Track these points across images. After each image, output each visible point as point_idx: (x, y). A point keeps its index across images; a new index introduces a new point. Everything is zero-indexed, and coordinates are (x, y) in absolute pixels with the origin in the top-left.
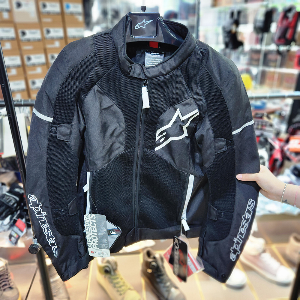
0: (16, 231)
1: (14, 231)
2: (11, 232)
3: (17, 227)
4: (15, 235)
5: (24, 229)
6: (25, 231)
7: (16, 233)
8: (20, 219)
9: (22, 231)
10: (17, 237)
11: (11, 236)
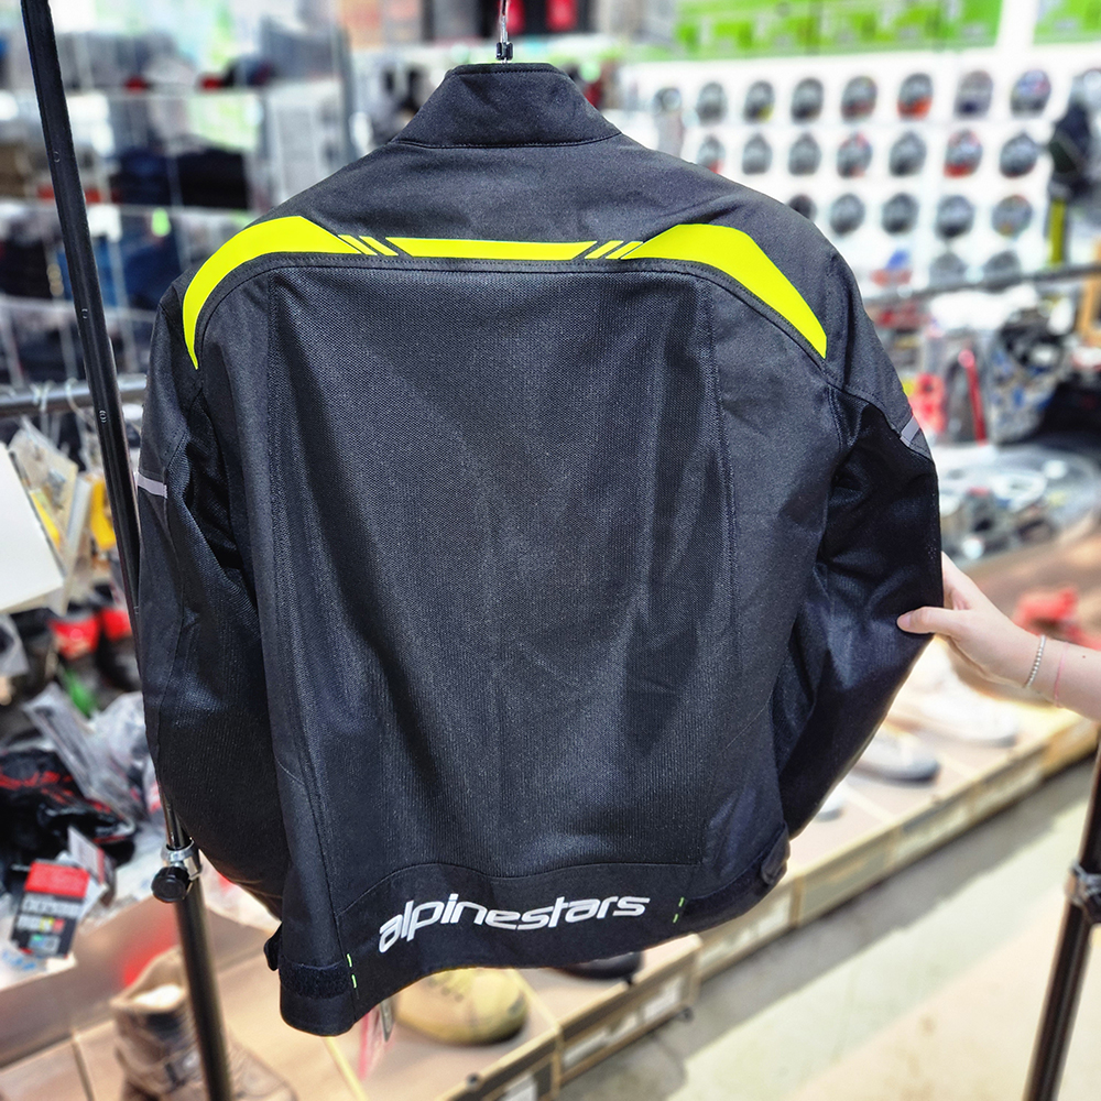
0: (44, 910)
1: (32, 914)
2: (16, 920)
3: (41, 892)
4: (46, 925)
5: (83, 889)
6: (95, 891)
7: (45, 916)
8: (40, 863)
9: (77, 899)
10: (60, 927)
11: (21, 938)
